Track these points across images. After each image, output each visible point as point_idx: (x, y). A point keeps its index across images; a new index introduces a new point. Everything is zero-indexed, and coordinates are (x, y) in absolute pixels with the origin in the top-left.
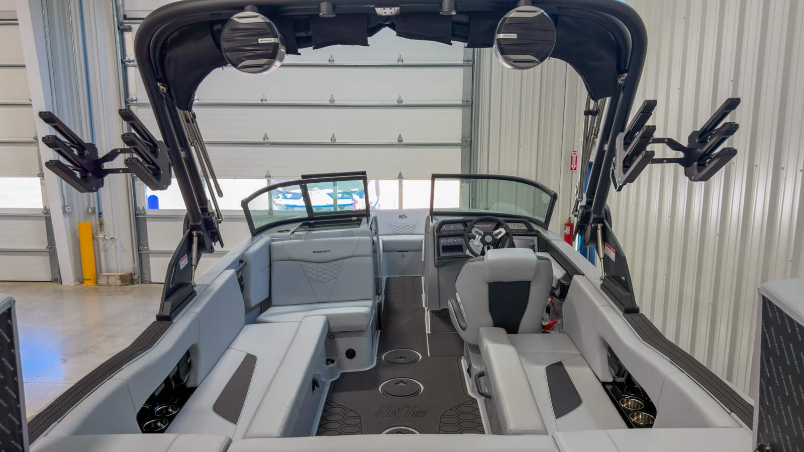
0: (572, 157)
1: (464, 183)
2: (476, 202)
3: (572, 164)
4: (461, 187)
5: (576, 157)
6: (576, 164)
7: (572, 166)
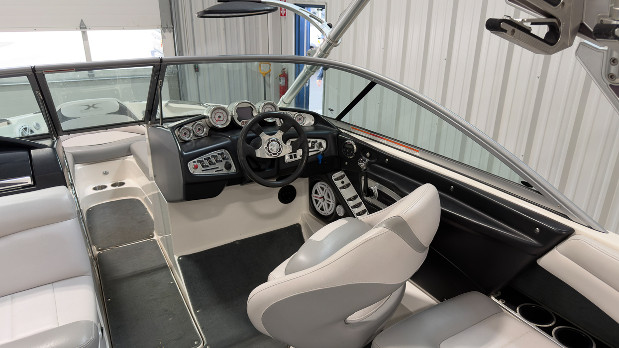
1: (166, 33)
2: (182, 54)
6: (285, 10)
7: (282, 12)
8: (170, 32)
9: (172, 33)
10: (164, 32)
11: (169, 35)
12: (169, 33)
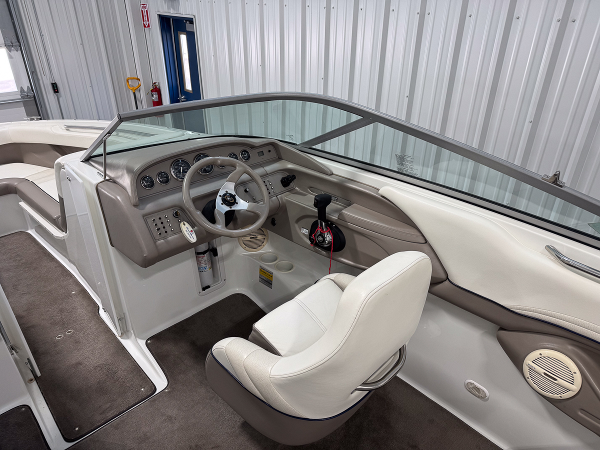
0: (142, 11)
1: (12, 52)
2: (37, 75)
3: (144, 21)
4: (10, 57)
5: (147, 11)
6: (148, 21)
7: (145, 23)
9: (20, 52)
10: (10, 51)
12: (16, 52)
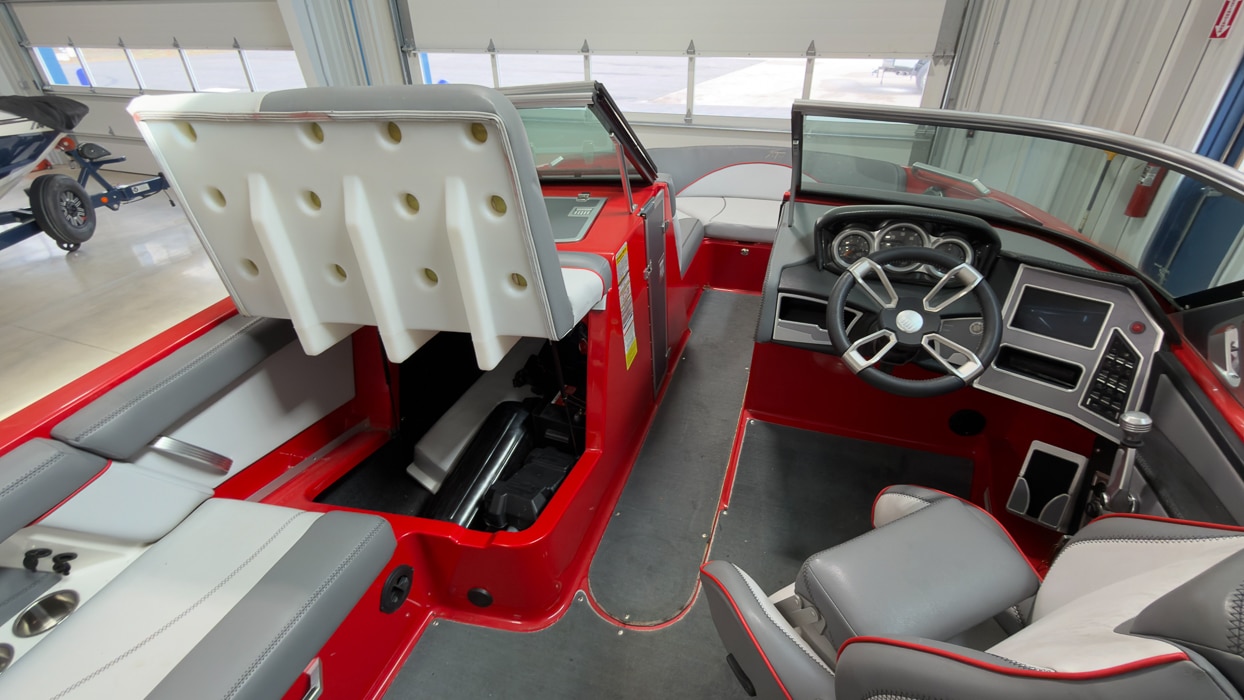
0: (1227, 3)
3: (1218, 24)
4: (932, 74)
5: (1238, 5)
6: (1230, 23)
7: (1218, 28)
8: (946, 65)
9: (949, 66)
10: (936, 64)
11: (943, 70)
12: (943, 66)
